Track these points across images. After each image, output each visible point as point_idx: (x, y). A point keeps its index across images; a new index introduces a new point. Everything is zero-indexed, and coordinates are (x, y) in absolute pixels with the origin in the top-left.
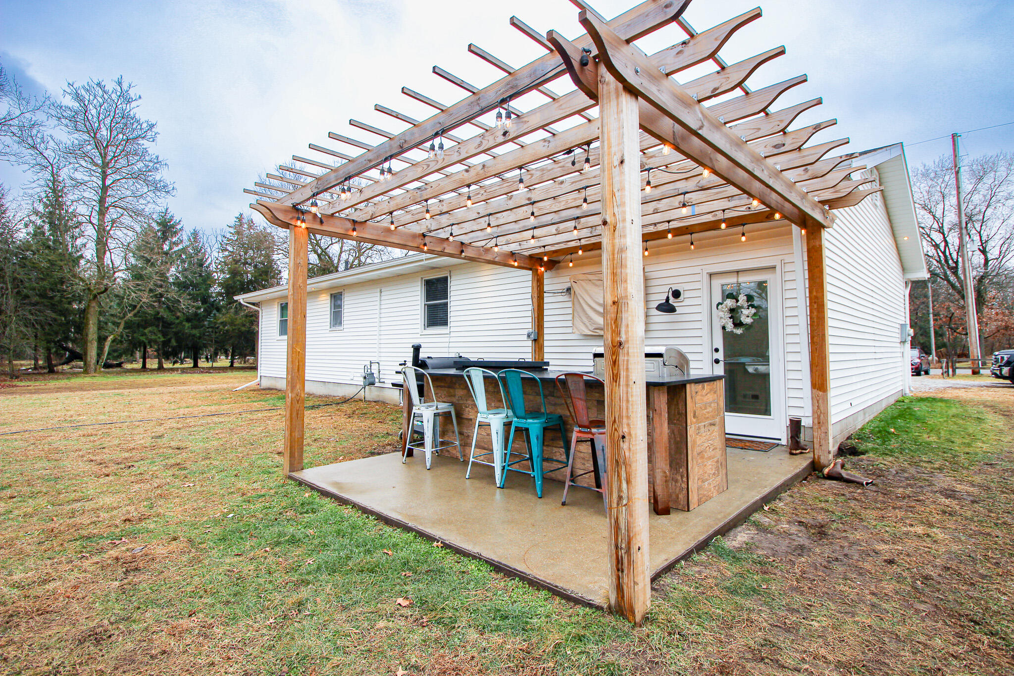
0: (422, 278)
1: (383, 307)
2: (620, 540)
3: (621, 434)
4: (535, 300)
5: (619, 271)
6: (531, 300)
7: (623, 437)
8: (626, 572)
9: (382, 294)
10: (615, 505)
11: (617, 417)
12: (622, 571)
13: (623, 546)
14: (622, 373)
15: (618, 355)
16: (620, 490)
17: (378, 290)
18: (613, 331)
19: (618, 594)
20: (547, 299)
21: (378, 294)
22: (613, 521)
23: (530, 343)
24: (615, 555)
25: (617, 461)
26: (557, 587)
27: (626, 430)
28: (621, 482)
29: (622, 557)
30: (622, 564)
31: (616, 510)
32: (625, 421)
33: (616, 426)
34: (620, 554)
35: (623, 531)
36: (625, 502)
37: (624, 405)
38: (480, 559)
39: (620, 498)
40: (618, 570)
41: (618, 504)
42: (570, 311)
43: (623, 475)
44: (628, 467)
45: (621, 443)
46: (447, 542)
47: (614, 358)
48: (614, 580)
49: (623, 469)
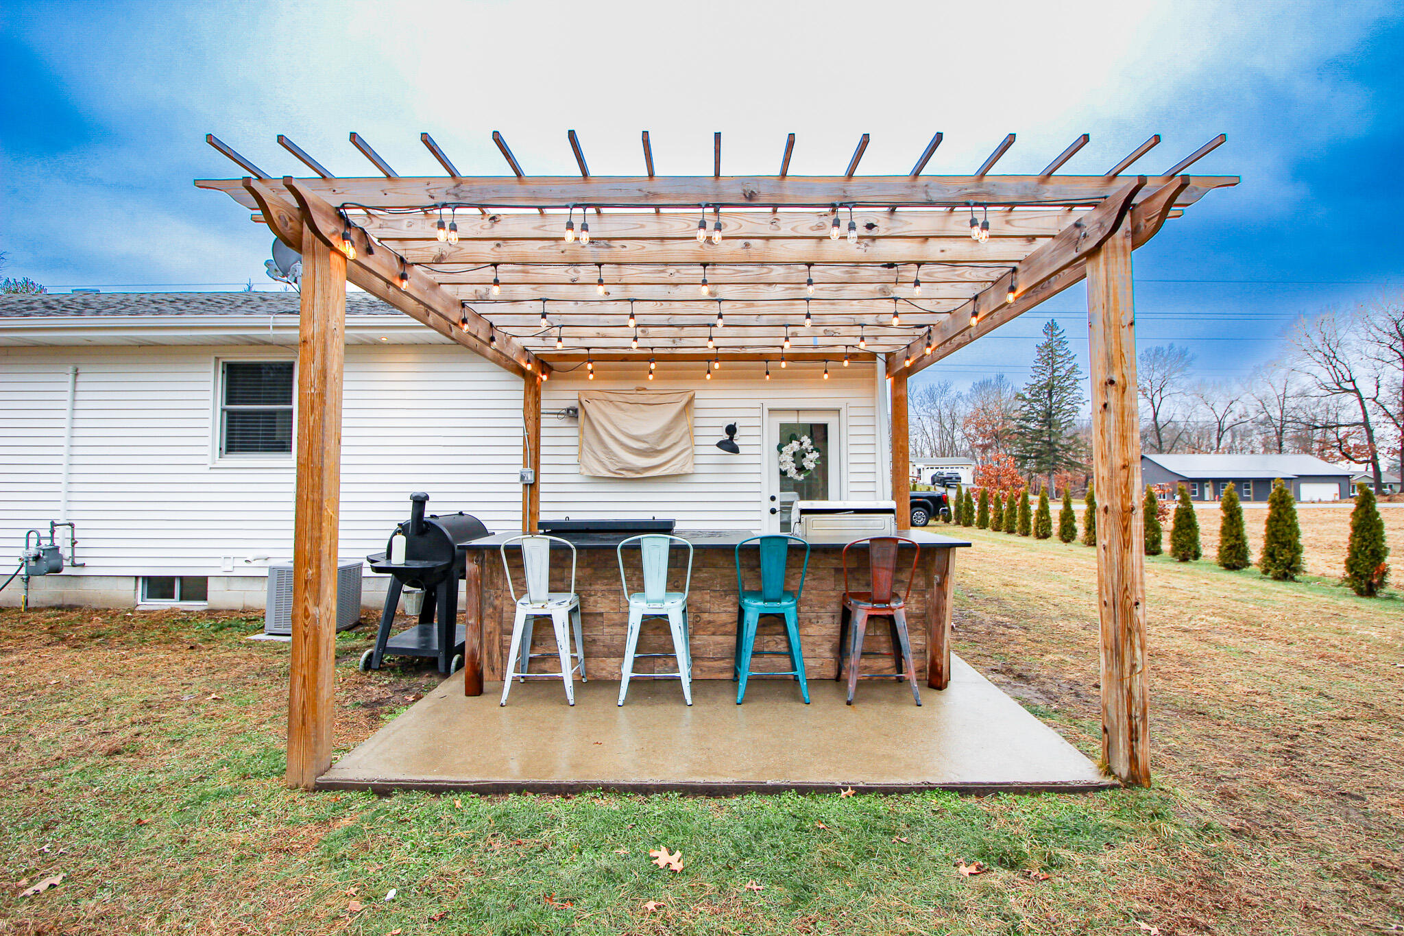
0: (217, 359)
1: (79, 405)
2: (1134, 709)
3: (1134, 601)
4: (530, 423)
5: (1129, 434)
6: (522, 420)
7: (1137, 604)
8: (1140, 739)
9: (80, 378)
10: (1127, 675)
11: (1129, 583)
12: (1137, 740)
13: (1138, 714)
14: (1134, 538)
15: (1129, 520)
16: (1133, 656)
17: (71, 369)
18: (1123, 496)
19: (1131, 765)
20: (545, 421)
21: (70, 378)
22: (1125, 692)
23: (520, 488)
24: (1127, 727)
25: (1130, 630)
26: (1055, 783)
27: (1140, 595)
28: (1134, 650)
29: (1136, 726)
30: (1136, 732)
31: (1128, 680)
32: (1138, 587)
33: (1128, 593)
34: (1134, 723)
35: (1138, 699)
36: (1139, 669)
37: (1138, 571)
38: (932, 789)
39: (1133, 666)
40: (1132, 740)
41: (1131, 673)
42: (575, 441)
43: (1137, 642)
44: (1142, 633)
45: (1135, 610)
46: (861, 785)
47: (1125, 524)
48: (1127, 752)
49: (1137, 636)
